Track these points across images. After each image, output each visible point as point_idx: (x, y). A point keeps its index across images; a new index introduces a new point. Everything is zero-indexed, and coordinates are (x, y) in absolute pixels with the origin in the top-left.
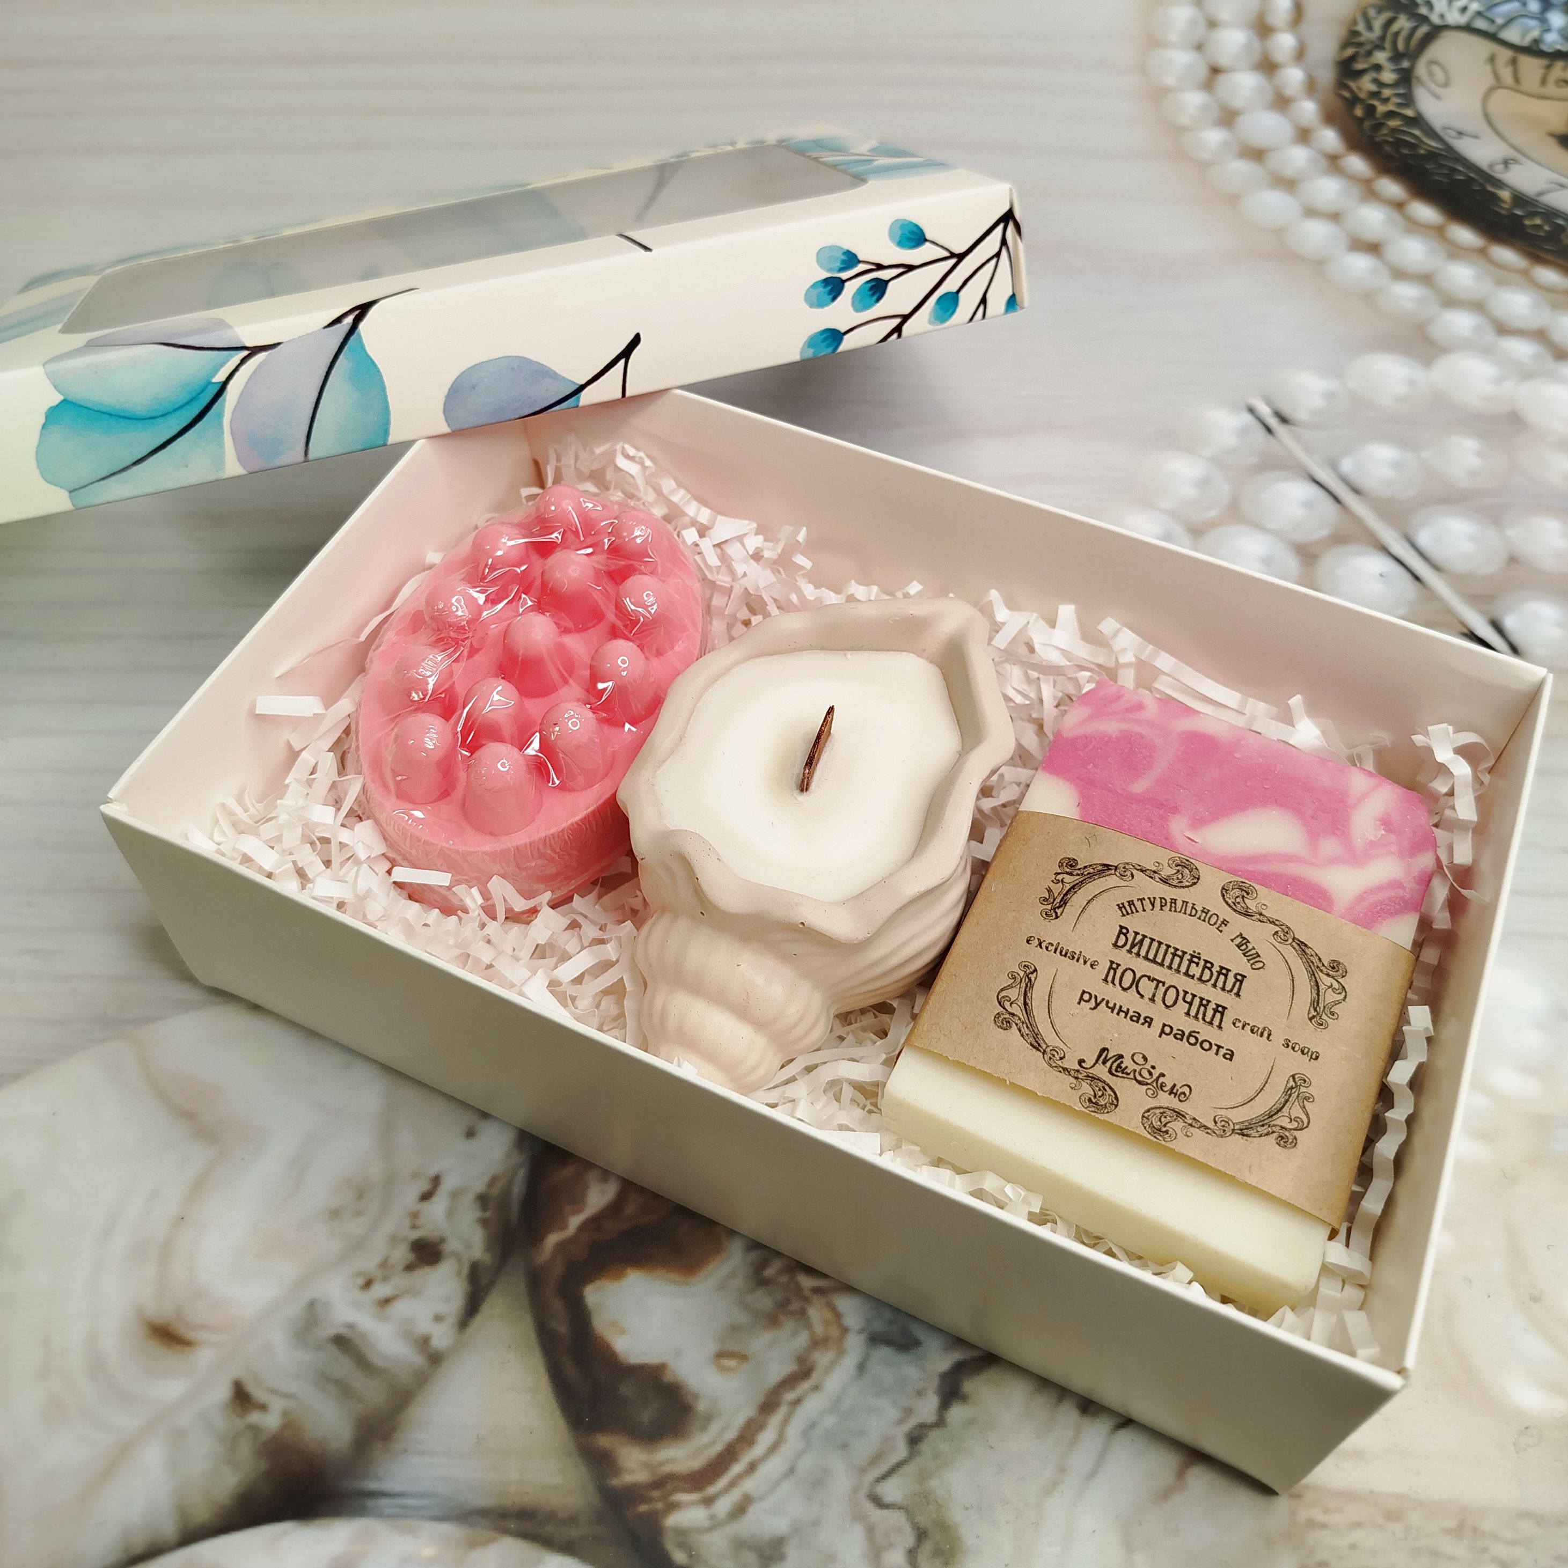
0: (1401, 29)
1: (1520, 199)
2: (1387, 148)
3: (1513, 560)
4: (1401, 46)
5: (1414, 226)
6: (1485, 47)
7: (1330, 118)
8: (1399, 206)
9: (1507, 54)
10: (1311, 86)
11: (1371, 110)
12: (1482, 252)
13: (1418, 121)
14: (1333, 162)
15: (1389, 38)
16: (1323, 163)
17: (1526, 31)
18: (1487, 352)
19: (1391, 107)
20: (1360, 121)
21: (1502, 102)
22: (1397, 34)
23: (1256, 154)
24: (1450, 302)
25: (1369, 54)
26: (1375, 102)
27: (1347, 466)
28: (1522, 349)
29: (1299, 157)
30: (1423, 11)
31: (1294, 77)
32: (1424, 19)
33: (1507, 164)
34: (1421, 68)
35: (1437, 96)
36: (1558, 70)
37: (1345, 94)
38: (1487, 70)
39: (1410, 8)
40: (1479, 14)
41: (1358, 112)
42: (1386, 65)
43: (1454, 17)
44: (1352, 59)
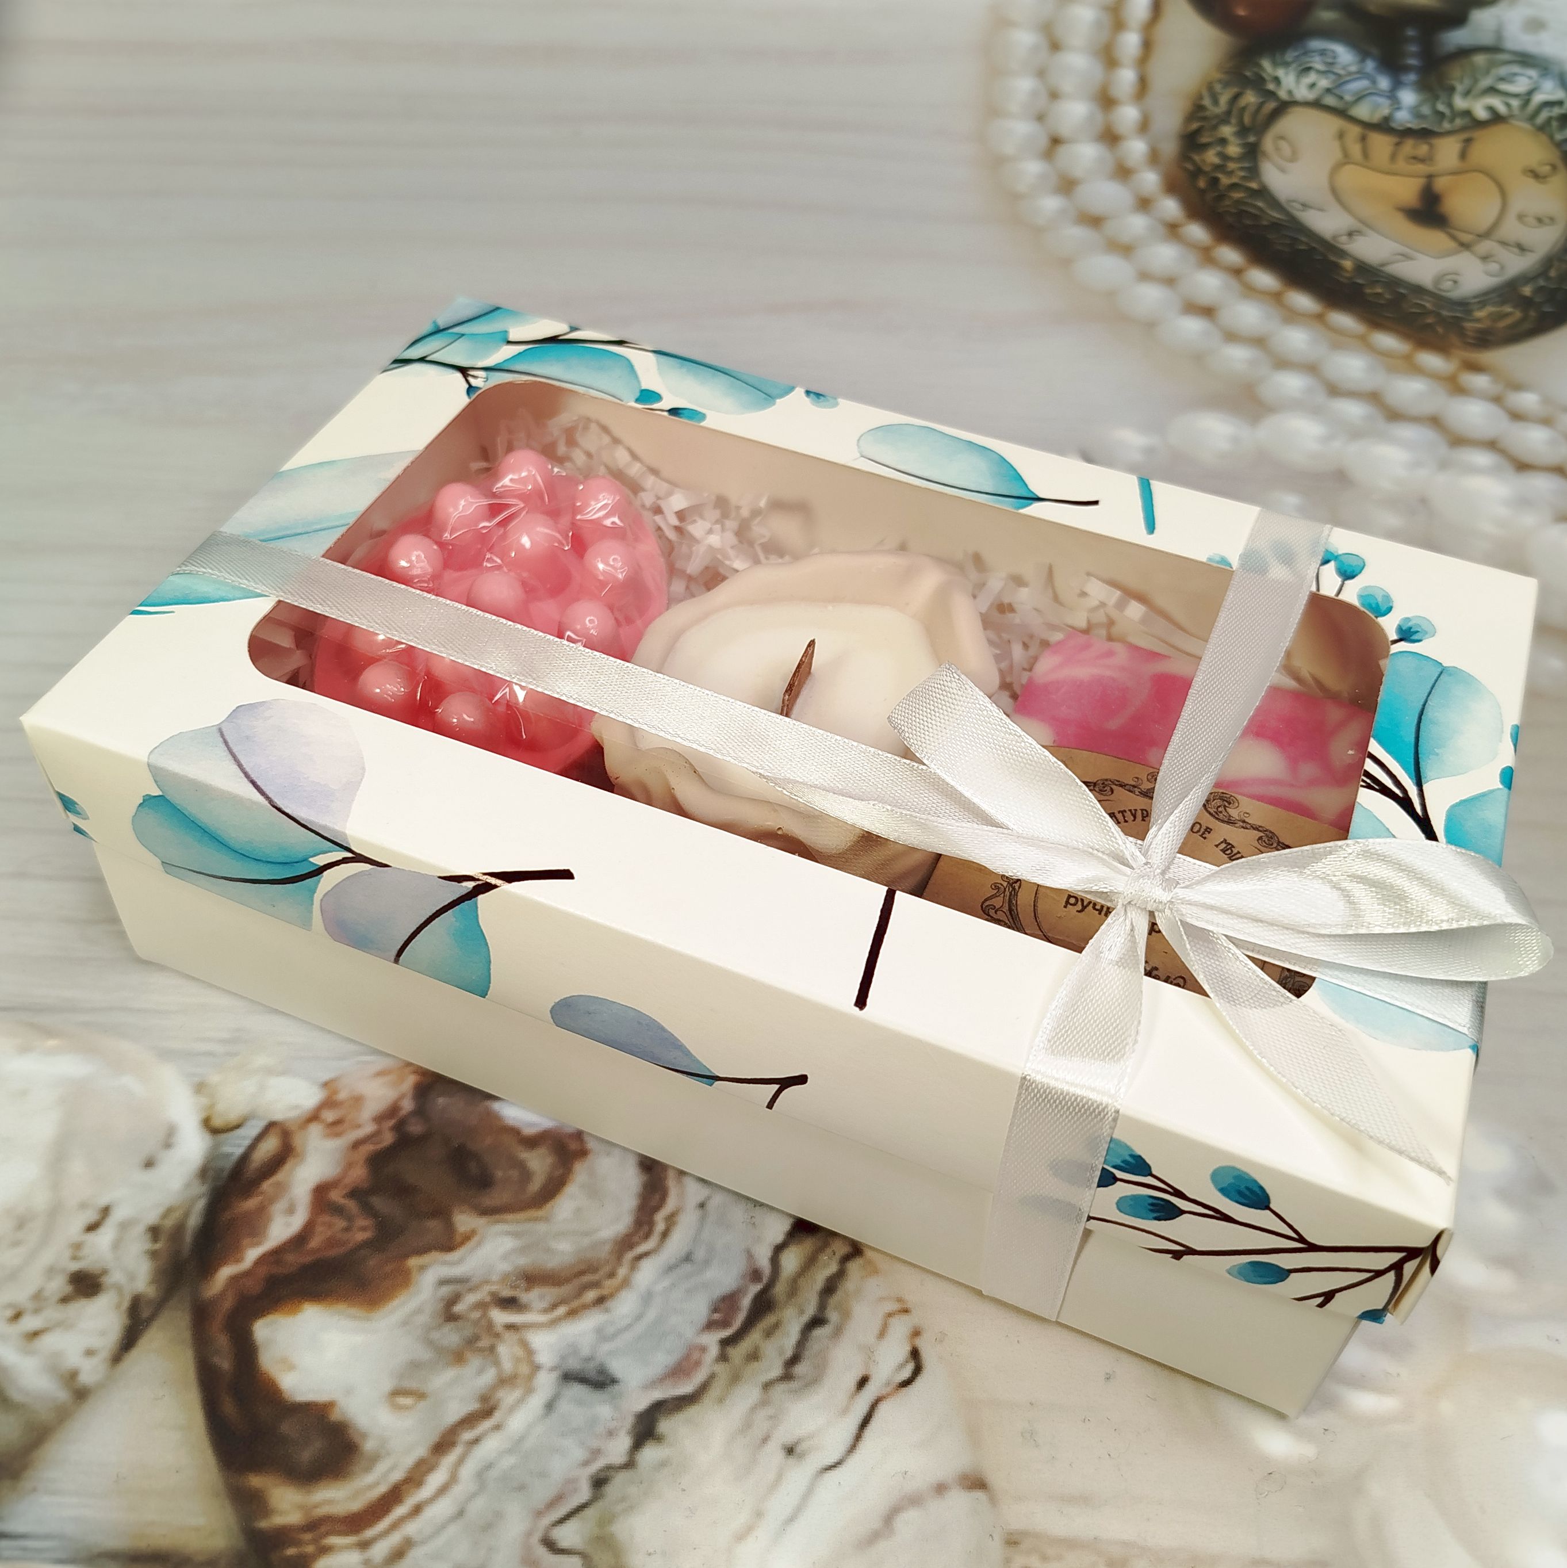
0: (1249, 104)
1: (1363, 269)
2: (1230, 219)
4: (1247, 120)
5: (1251, 291)
6: (1335, 123)
7: (1171, 187)
8: (1237, 272)
9: (1355, 130)
10: (1154, 158)
11: (1215, 181)
12: (1320, 317)
13: (1263, 192)
14: (1173, 230)
15: (1235, 112)
16: (1162, 230)
17: (1376, 109)
18: (1316, 411)
19: (1236, 180)
20: (1203, 192)
21: (1352, 177)
22: (1244, 109)
23: (1094, 221)
24: (1282, 363)
25: (1215, 127)
26: (1220, 176)
28: (1358, 410)
29: (1137, 224)
30: (1271, 86)
31: (1136, 148)
32: (1272, 94)
33: (1350, 234)
34: (1268, 143)
35: (1283, 170)
36: (1409, 146)
37: (1189, 166)
38: (1336, 145)
39: (1258, 83)
40: (1328, 91)
41: (1202, 183)
42: (1232, 139)
43: (1302, 93)
44: (1197, 132)
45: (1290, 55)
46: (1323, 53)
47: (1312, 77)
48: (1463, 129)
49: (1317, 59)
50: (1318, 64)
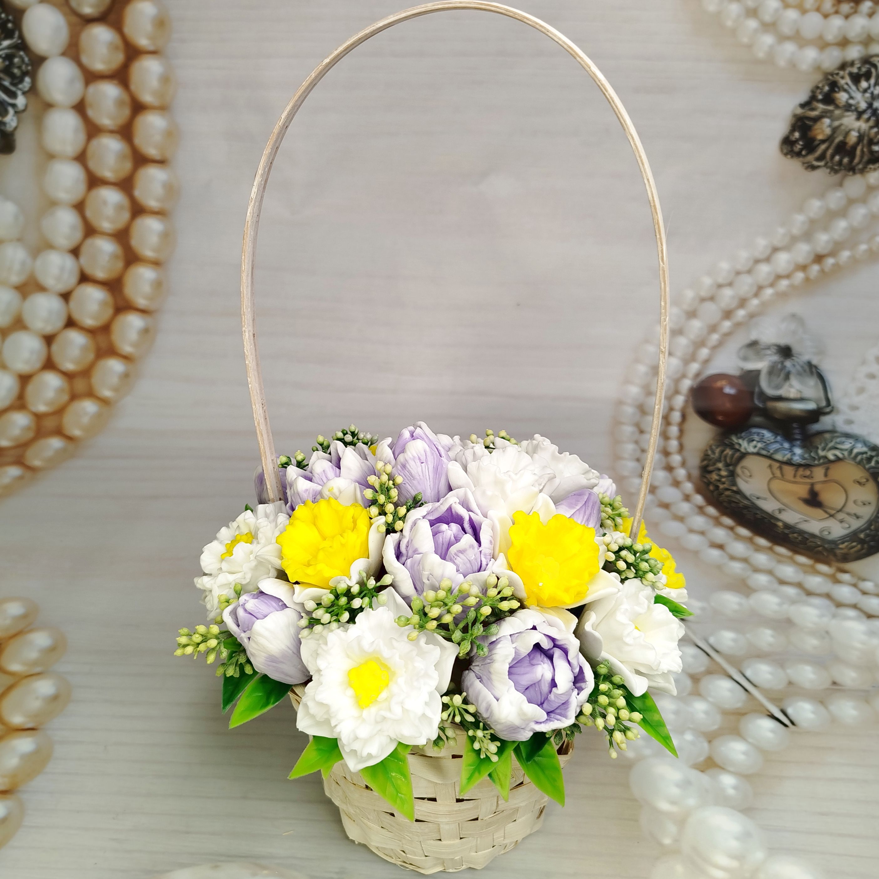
0: (727, 454)
1: (787, 526)
2: (725, 504)
3: (790, 683)
4: (728, 460)
5: (739, 537)
6: (768, 462)
7: (698, 491)
8: (731, 529)
9: (777, 465)
10: (689, 477)
11: (717, 487)
12: (771, 549)
13: (739, 492)
14: (701, 510)
15: (723, 459)
16: (696, 510)
17: (785, 455)
18: (774, 592)
19: (725, 486)
20: (712, 492)
21: (777, 485)
22: (726, 456)
23: (666, 506)
24: (757, 570)
25: (714, 464)
26: (719, 484)
27: (712, 640)
28: (791, 591)
29: (685, 507)
30: (737, 447)
31: (681, 473)
32: (738, 450)
33: (780, 511)
34: (739, 470)
35: (747, 482)
36: (801, 471)
37: (705, 480)
38: (769, 471)
39: (731, 446)
40: (763, 449)
41: (711, 488)
42: (723, 469)
43: (751, 449)
44: (707, 466)
45: (743, 434)
46: (758, 434)
47: (755, 443)
48: (824, 463)
49: (756, 436)
50: (756, 438)
